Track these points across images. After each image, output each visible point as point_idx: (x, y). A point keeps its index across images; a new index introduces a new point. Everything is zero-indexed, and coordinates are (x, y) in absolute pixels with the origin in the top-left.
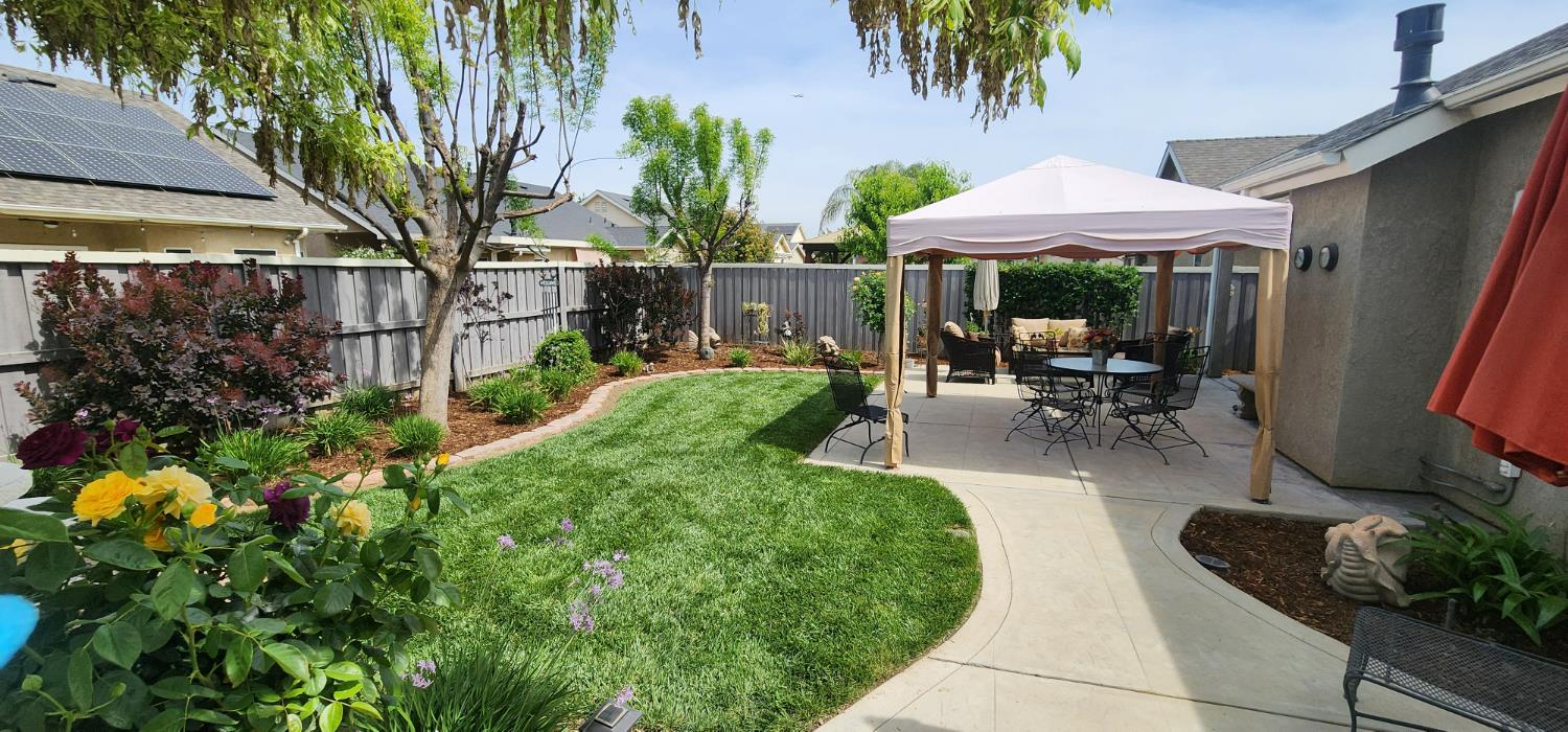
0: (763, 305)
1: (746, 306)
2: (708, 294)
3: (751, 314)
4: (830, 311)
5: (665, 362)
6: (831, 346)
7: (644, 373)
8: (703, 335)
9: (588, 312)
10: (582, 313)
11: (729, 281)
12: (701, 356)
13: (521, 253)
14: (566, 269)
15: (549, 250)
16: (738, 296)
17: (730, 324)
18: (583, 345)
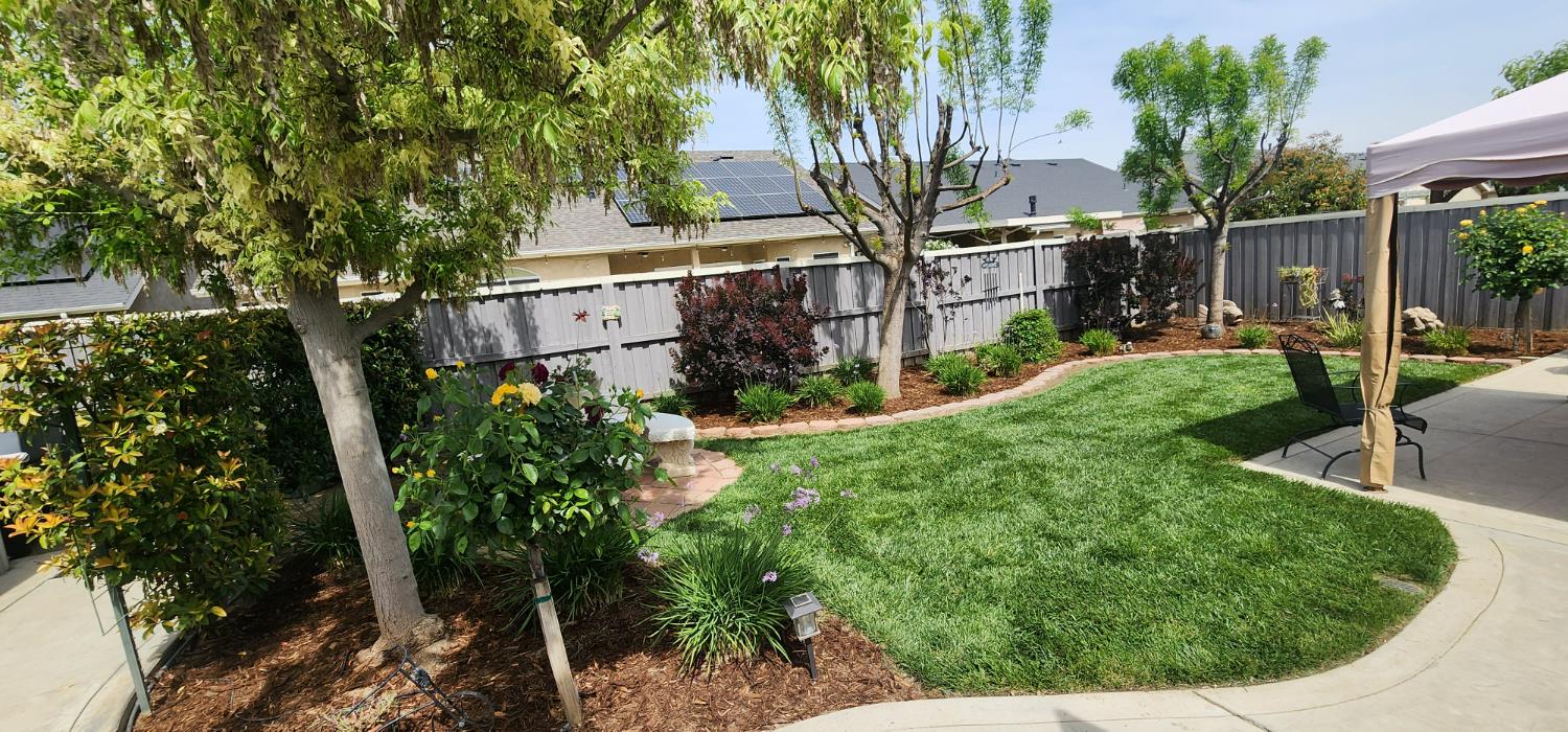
0: (1311, 270)
1: (1285, 272)
2: (1221, 262)
3: (1292, 281)
4: (1434, 273)
5: (1155, 341)
6: (1424, 322)
7: (1121, 353)
8: (1214, 309)
9: (1069, 288)
10: (1061, 290)
11: (1263, 243)
12: (1205, 336)
13: (1038, 232)
14: (1043, 247)
15: (1069, 226)
16: (1277, 259)
17: (1263, 294)
18: (1049, 324)
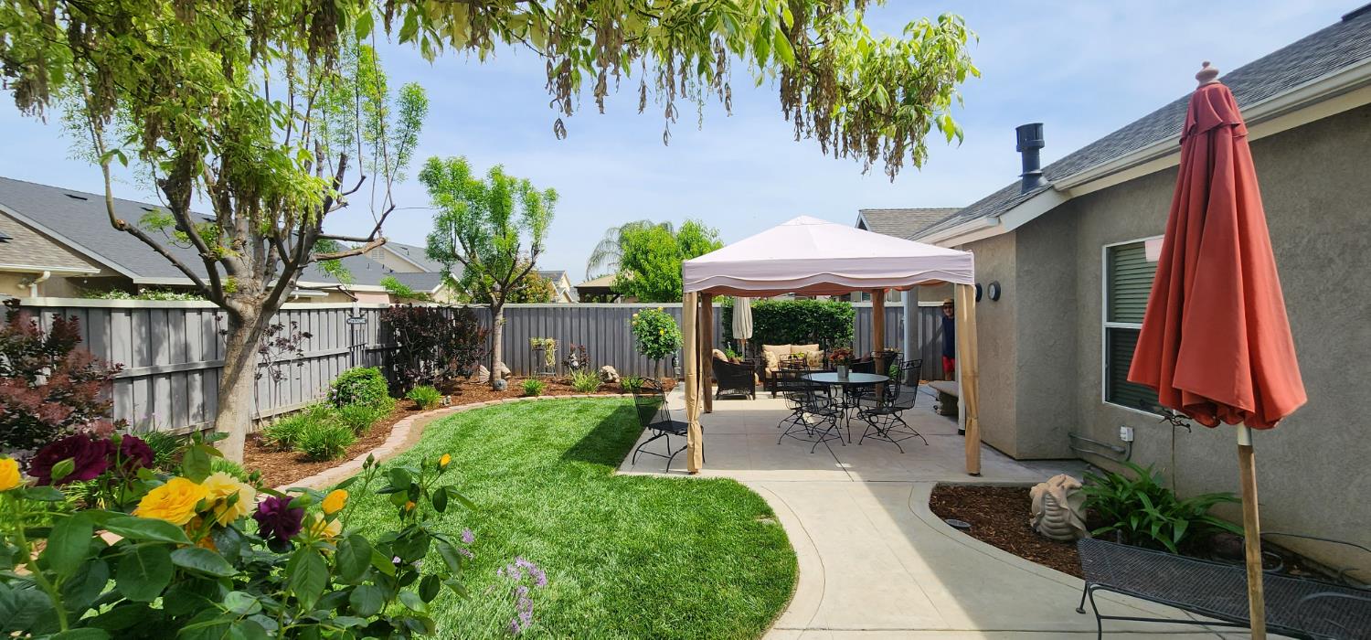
0: (550, 340)
1: (534, 341)
2: (499, 331)
3: (539, 348)
4: (610, 344)
5: (460, 394)
6: (612, 374)
7: (442, 406)
8: (495, 368)
9: (381, 350)
10: (375, 351)
11: (517, 320)
12: (494, 387)
14: (361, 309)
15: (327, 294)
16: (533, 332)
17: (518, 357)
18: (380, 382)
